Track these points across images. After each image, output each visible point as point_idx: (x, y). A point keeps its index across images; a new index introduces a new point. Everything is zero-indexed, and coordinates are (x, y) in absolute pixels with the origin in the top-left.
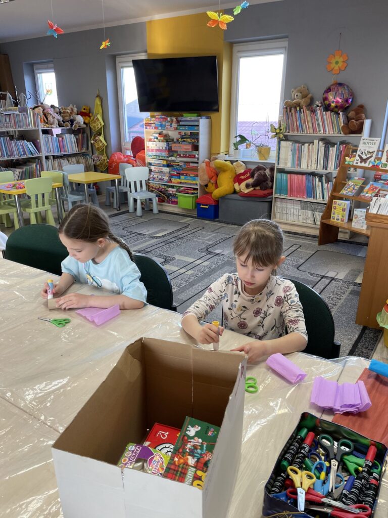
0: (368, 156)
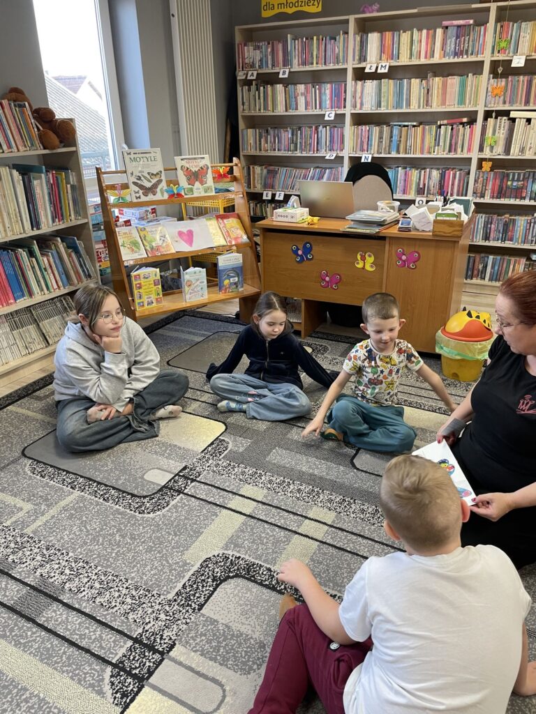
0: (154, 181)
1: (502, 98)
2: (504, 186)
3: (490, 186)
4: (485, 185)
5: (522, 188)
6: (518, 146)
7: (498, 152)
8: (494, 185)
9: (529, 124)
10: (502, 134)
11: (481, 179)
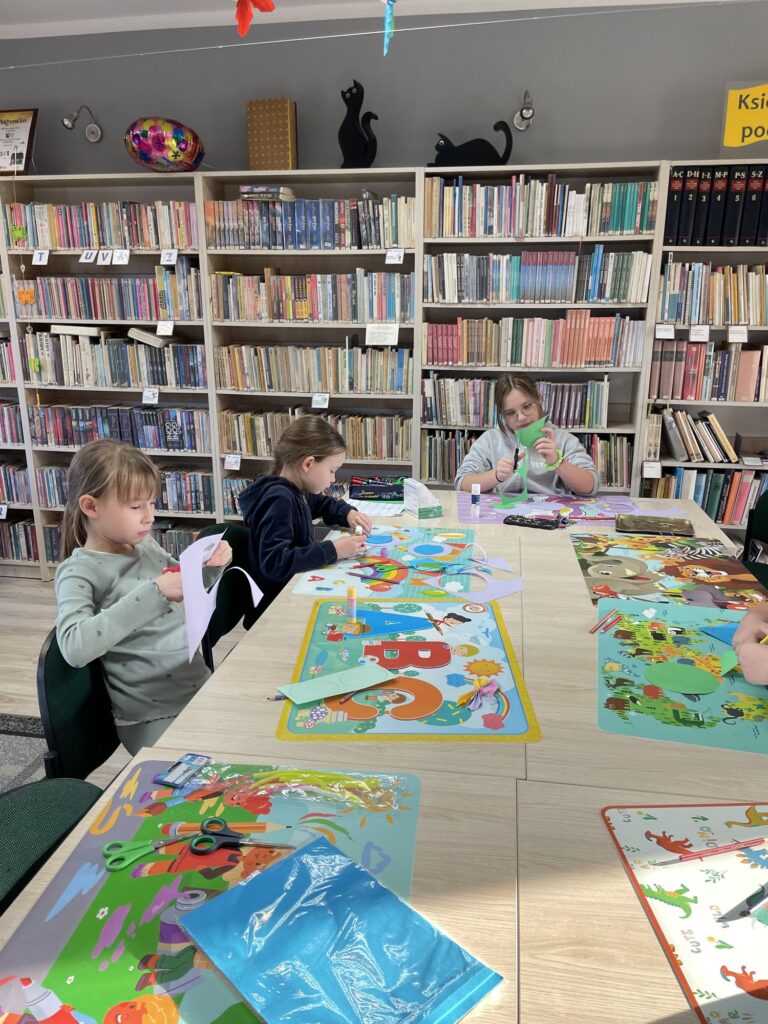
1: (35, 307)
2: (69, 428)
3: (51, 428)
4: (44, 427)
5: (91, 430)
6: (71, 372)
7: (48, 381)
8: (55, 426)
9: (78, 343)
10: (47, 357)
11: (36, 418)
